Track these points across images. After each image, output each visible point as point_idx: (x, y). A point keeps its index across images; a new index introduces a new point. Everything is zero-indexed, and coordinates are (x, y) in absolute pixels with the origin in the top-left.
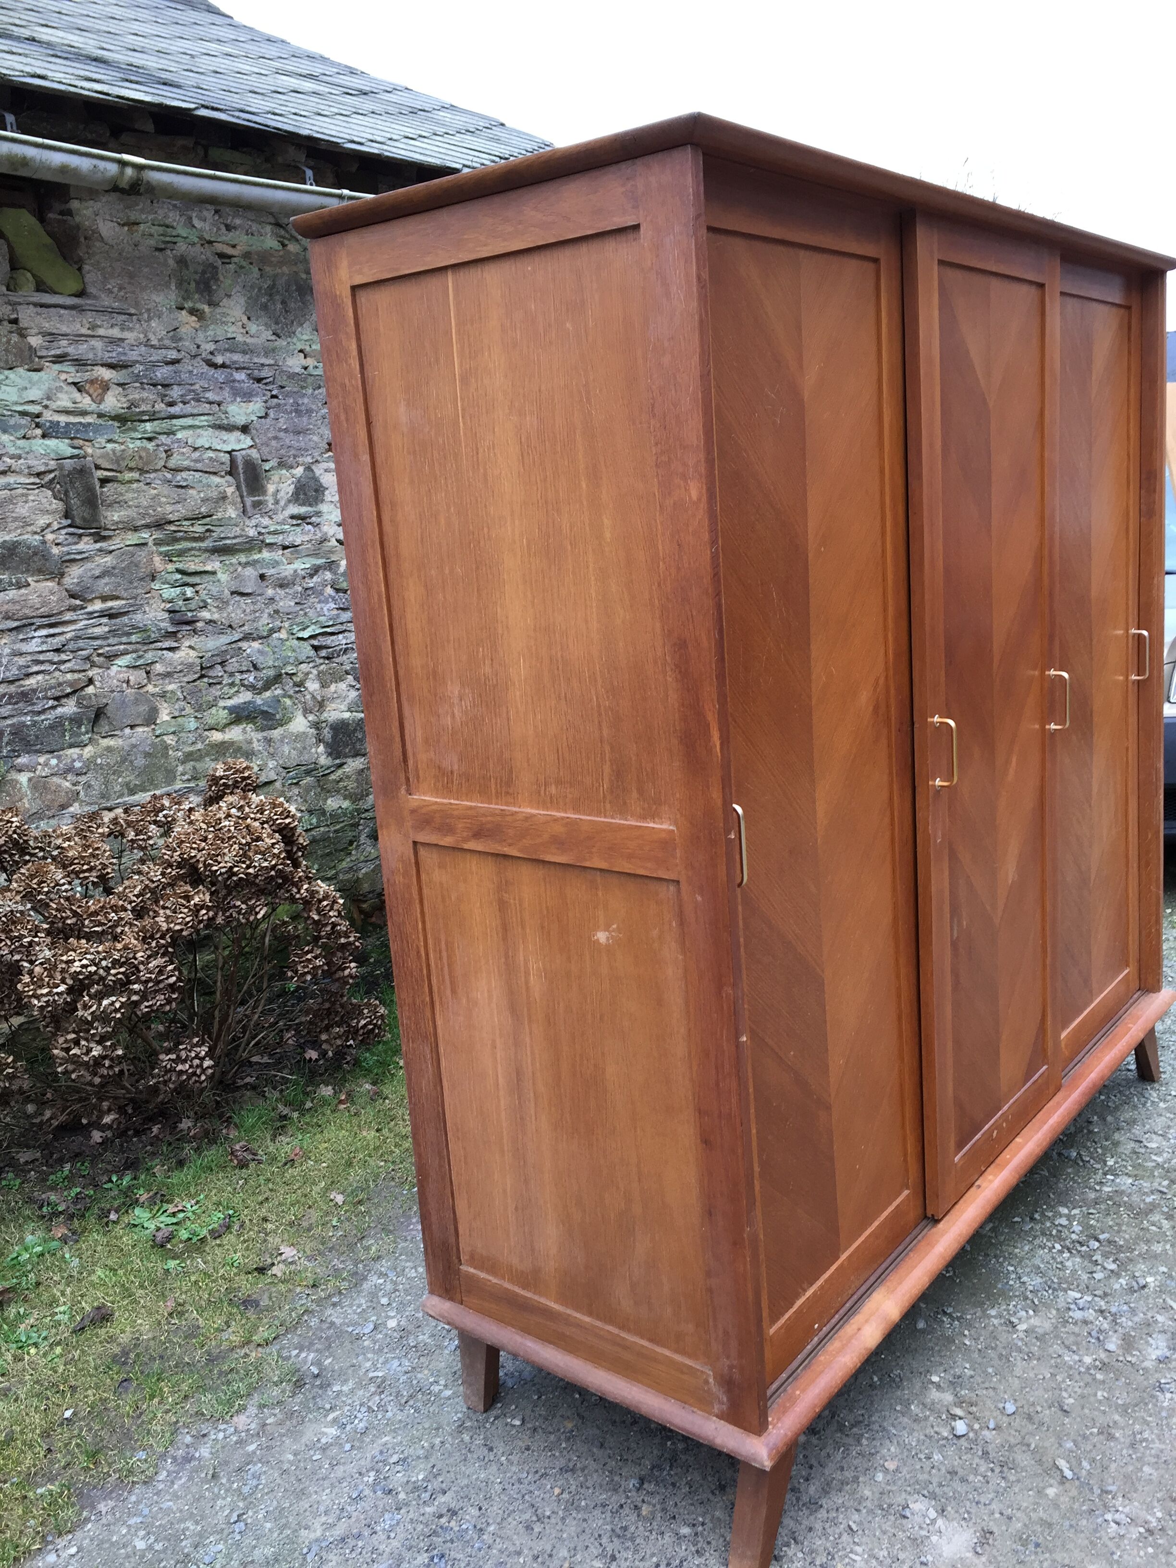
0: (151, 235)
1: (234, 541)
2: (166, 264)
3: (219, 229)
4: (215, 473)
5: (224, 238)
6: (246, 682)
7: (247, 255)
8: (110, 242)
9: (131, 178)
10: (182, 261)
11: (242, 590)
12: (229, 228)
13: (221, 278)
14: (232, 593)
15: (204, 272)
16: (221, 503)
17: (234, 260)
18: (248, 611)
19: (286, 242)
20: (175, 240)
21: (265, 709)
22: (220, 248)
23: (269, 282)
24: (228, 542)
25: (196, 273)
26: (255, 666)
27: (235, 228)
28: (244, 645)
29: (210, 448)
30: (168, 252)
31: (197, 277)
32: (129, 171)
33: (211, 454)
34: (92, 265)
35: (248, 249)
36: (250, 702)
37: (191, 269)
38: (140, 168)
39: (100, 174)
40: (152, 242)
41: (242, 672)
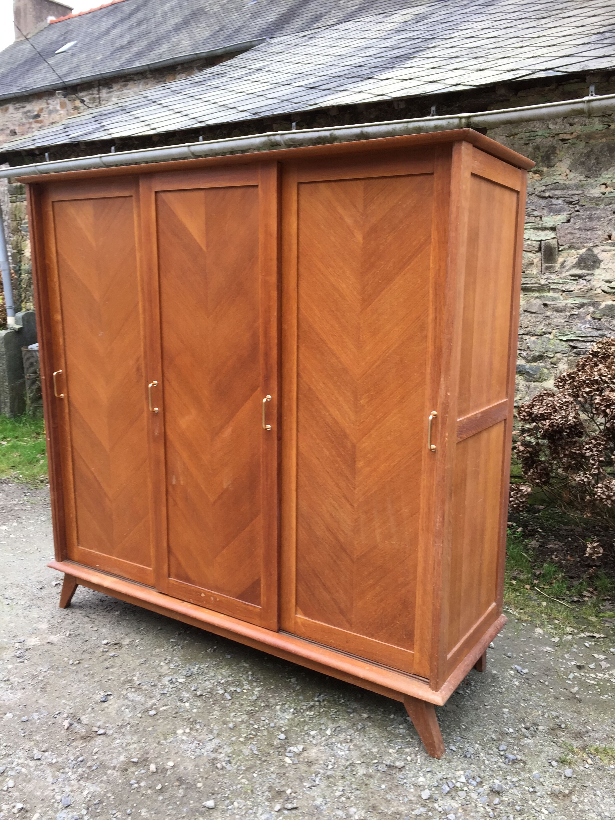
0: (522, 138)
1: (532, 285)
2: (527, 151)
3: (565, 126)
4: (530, 252)
5: (567, 131)
6: (522, 355)
7: (578, 137)
9: (465, 123)
10: (537, 148)
11: (529, 310)
12: (571, 125)
13: (558, 152)
14: (525, 311)
15: (548, 151)
16: (529, 267)
17: (570, 141)
18: (532, 321)
19: (610, 124)
20: (534, 138)
21: (529, 370)
22: (561, 136)
23: (589, 149)
24: (528, 285)
25: (543, 152)
26: (528, 348)
27: (575, 124)
28: (526, 337)
29: (528, 239)
30: (530, 145)
31: (543, 154)
32: (464, 120)
33: (529, 242)
35: (580, 133)
36: (523, 365)
37: (541, 151)
38: (469, 117)
39: (452, 126)
40: (522, 142)
41: (521, 350)
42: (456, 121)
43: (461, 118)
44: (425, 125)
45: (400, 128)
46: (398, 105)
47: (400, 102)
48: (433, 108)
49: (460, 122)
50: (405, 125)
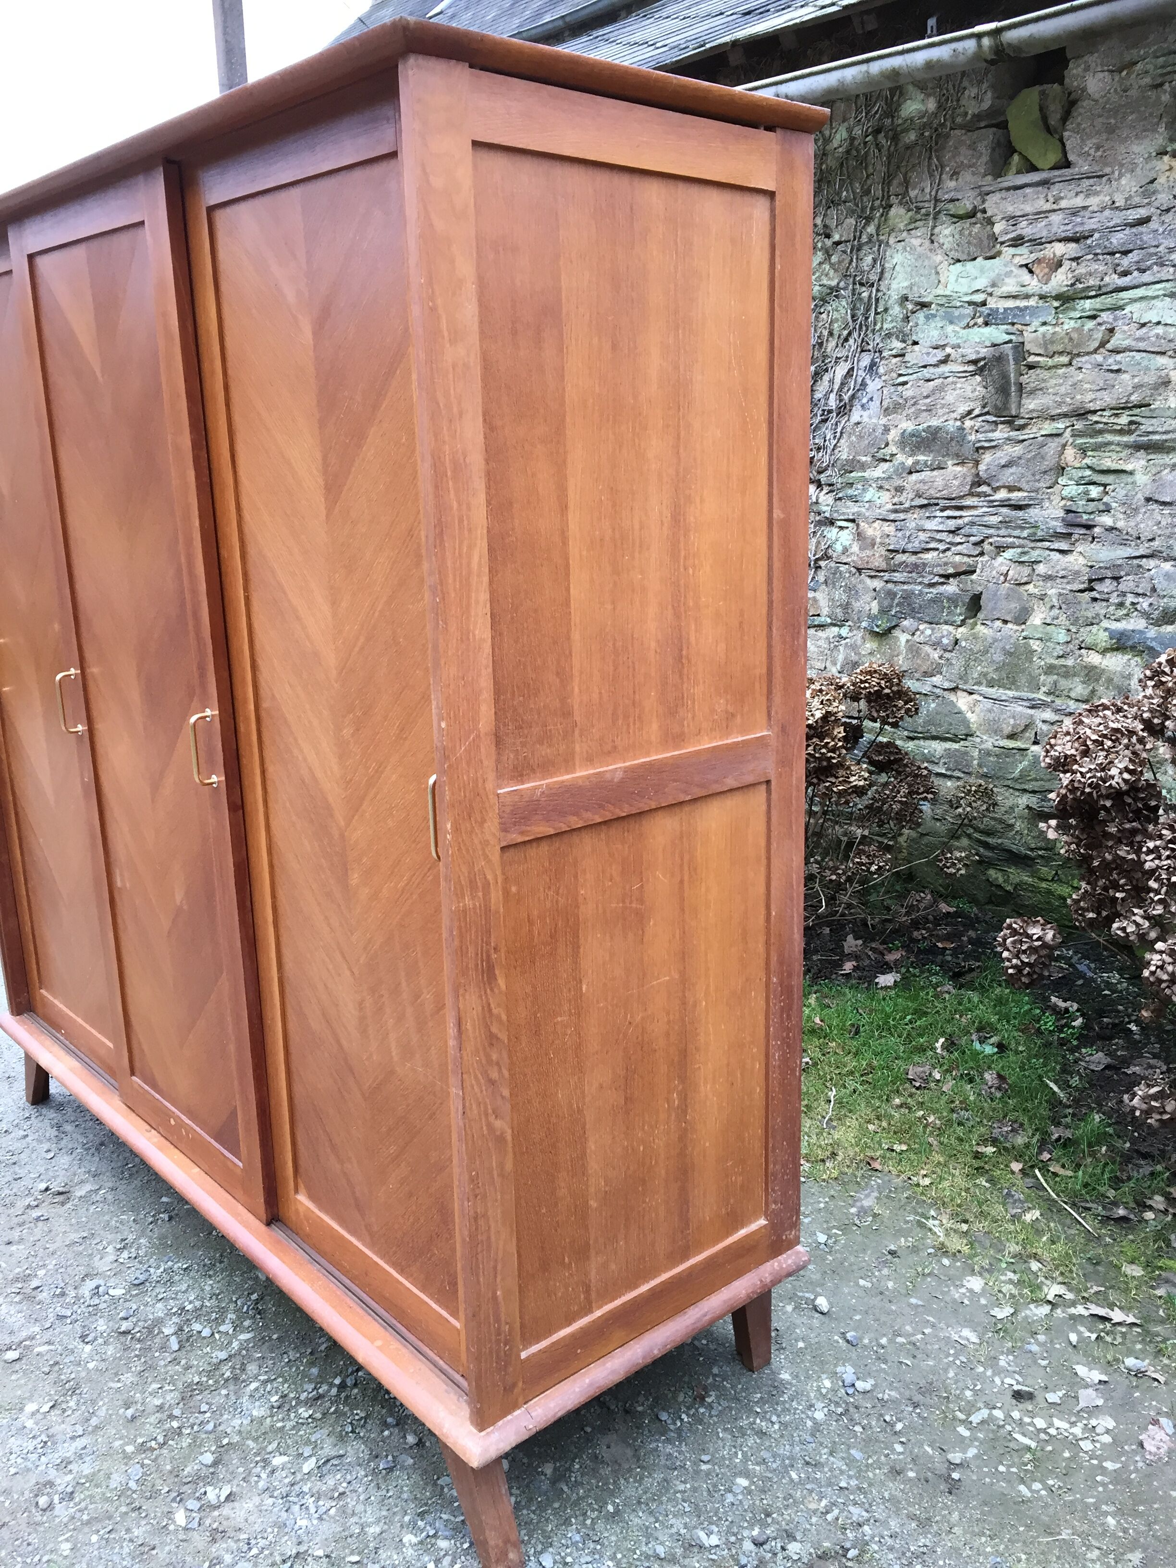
0: (1148, 69)
1: (1164, 437)
4: (1163, 353)
6: (1139, 607)
8: (1096, 96)
9: (990, 47)
11: (1157, 497)
14: (1148, 500)
16: (1161, 390)
18: (1164, 523)
21: (1154, 644)
24: (1157, 437)
26: (1154, 590)
28: (1152, 563)
29: (1159, 323)
30: (1166, 86)
32: (986, 42)
33: (1160, 330)
34: (1073, 131)
36: (1141, 632)
38: (998, 32)
39: (961, 57)
40: (1149, 78)
41: (1138, 595)
42: (971, 44)
43: (979, 36)
44: (904, 64)
45: (854, 78)
46: (862, 23)
47: (865, 17)
48: (932, 22)
49: (980, 46)
50: (863, 67)
